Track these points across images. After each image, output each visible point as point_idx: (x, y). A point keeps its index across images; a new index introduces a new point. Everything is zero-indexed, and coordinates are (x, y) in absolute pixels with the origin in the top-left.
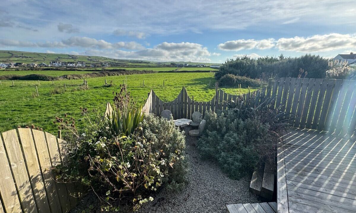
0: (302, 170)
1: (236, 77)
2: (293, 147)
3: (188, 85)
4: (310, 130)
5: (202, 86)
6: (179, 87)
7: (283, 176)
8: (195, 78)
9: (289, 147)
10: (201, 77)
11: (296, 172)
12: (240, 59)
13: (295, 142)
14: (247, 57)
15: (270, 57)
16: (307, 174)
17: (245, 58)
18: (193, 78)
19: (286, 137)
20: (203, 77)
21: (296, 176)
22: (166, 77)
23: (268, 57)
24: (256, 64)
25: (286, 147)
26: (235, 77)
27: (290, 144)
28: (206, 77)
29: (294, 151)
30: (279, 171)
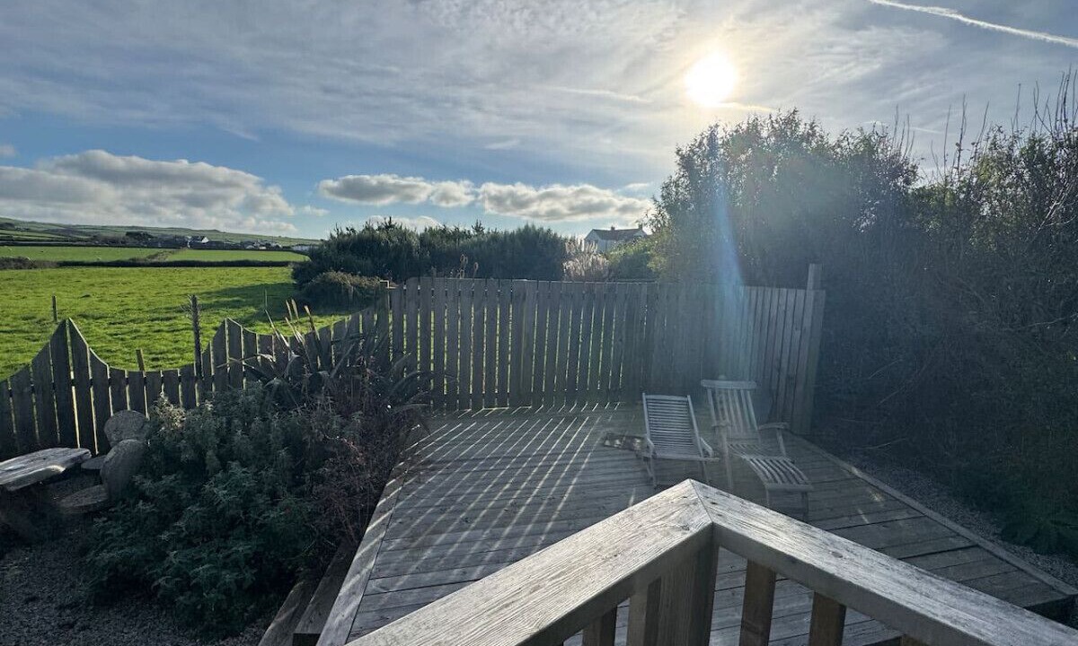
0: (426, 532)
1: (356, 279)
2: (433, 469)
3: (181, 312)
4: (494, 409)
5: (236, 311)
6: (133, 321)
7: (364, 571)
8: (222, 287)
9: (422, 470)
10: (249, 283)
11: (406, 544)
12: (376, 227)
13: (442, 452)
14: (393, 223)
15: (451, 228)
16: (436, 540)
17: (387, 227)
18: (215, 285)
19: (427, 442)
20: (259, 283)
21: (402, 557)
22: (93, 285)
23: (447, 226)
24: (415, 242)
25: (411, 474)
26: (349, 280)
27: (429, 462)
28: (269, 281)
29: (430, 480)
30: (360, 558)
